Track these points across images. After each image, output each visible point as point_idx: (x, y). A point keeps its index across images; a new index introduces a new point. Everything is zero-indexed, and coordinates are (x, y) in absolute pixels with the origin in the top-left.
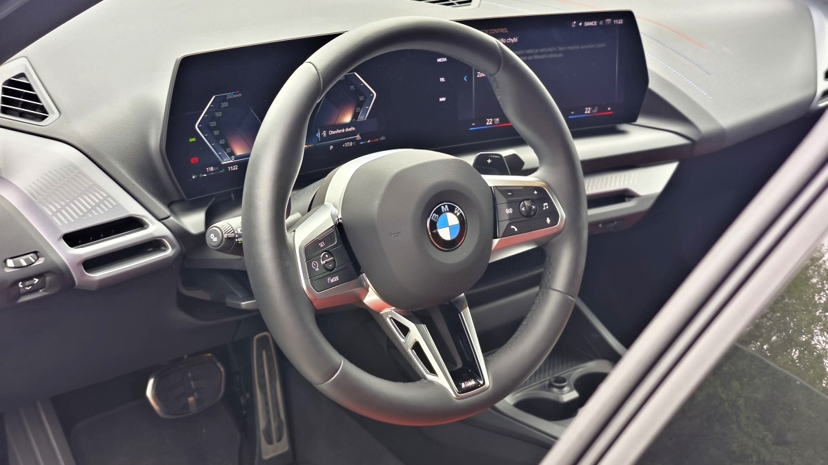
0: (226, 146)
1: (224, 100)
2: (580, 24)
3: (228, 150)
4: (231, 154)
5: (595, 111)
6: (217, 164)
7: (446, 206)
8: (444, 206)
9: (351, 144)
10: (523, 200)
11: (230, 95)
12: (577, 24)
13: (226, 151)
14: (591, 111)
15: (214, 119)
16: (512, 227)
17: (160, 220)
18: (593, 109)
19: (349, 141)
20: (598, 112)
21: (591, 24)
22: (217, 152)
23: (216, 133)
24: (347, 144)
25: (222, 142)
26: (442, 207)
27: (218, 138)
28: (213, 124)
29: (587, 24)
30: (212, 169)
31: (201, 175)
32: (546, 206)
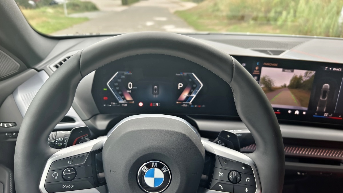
0: (122, 95)
1: (123, 74)
2: (330, 69)
3: (123, 97)
4: (124, 99)
5: (331, 115)
6: (116, 101)
7: (156, 163)
8: (155, 163)
9: (186, 106)
10: (233, 171)
11: (126, 73)
12: (328, 69)
13: (122, 97)
14: (328, 115)
15: (117, 82)
16: (220, 185)
17: (83, 120)
18: (330, 114)
19: (185, 104)
20: (332, 116)
21: (338, 69)
22: (117, 97)
23: (117, 88)
24: (184, 105)
25: (120, 93)
26: (153, 163)
27: (118, 91)
28: (116, 84)
29: (335, 69)
30: (114, 103)
31: (108, 105)
32: (248, 180)
